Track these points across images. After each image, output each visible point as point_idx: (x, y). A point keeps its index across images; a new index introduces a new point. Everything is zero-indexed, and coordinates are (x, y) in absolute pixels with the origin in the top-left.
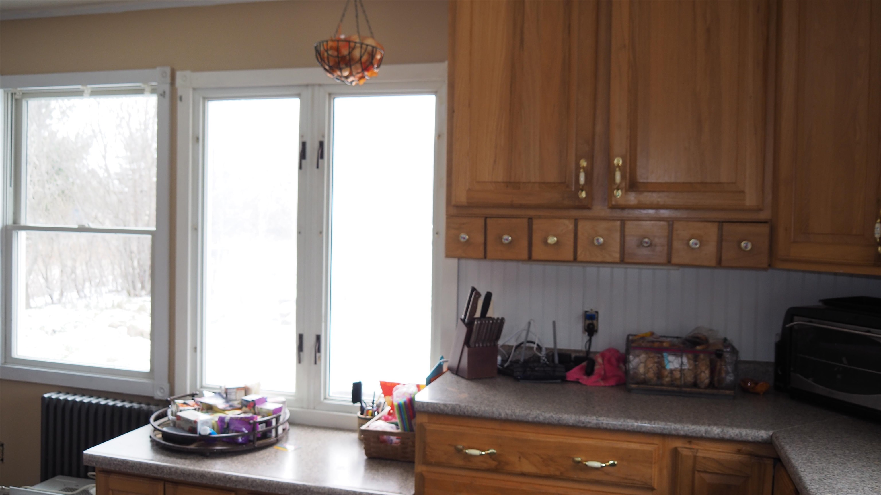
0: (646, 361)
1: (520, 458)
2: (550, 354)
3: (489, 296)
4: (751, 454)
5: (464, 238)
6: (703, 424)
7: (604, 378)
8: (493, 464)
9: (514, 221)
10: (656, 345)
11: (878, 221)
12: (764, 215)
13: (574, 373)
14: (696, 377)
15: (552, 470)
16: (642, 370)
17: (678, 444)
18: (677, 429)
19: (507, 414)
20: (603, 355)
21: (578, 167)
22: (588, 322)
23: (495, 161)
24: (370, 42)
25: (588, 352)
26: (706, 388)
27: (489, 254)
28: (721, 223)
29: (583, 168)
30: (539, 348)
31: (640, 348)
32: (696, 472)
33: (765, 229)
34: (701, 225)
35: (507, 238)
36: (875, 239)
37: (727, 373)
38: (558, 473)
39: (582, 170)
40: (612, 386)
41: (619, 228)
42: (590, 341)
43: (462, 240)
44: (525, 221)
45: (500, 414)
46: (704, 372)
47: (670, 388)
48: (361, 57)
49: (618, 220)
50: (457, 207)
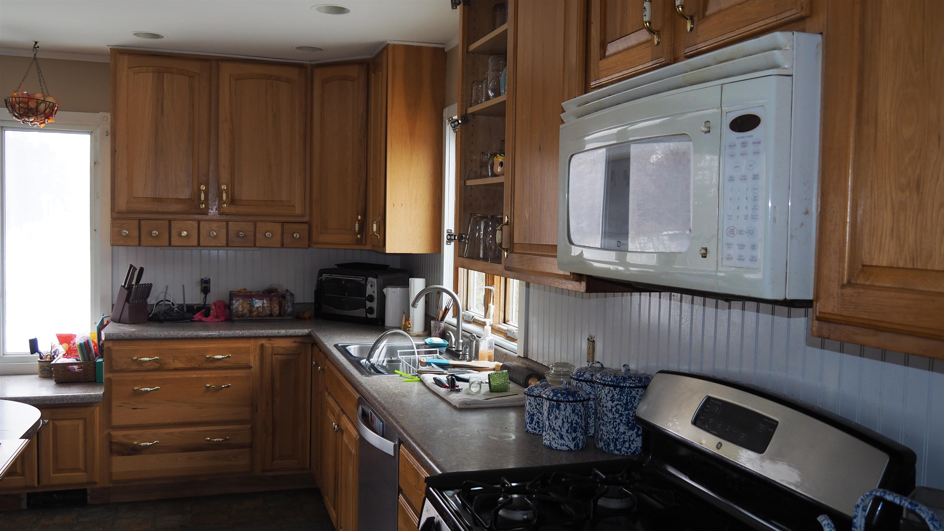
0: (242, 304)
1: (174, 360)
2: (181, 306)
3: (142, 270)
4: (300, 343)
5: (126, 233)
6: (276, 329)
7: (217, 317)
8: (157, 365)
9: (159, 221)
10: (248, 294)
11: (357, 222)
12: (306, 219)
13: (197, 316)
14: (271, 310)
15: (194, 365)
16: (240, 309)
17: (264, 341)
18: (263, 333)
19: (165, 335)
20: (215, 304)
21: (200, 190)
22: (204, 285)
23: (145, 185)
24: (50, 99)
25: (205, 304)
26: (277, 316)
27: (143, 243)
28: (283, 223)
29: (203, 190)
30: (173, 304)
31: (239, 296)
32: (273, 355)
33: (306, 227)
34: (273, 224)
35: (155, 233)
36: (356, 231)
37: (288, 307)
38: (197, 366)
39: (202, 192)
40: (222, 321)
41: (225, 226)
42: (206, 297)
43: (124, 234)
44: (167, 222)
45: (161, 335)
46: (276, 307)
47: (257, 318)
48: (45, 110)
49: (224, 221)
50: (118, 213)
